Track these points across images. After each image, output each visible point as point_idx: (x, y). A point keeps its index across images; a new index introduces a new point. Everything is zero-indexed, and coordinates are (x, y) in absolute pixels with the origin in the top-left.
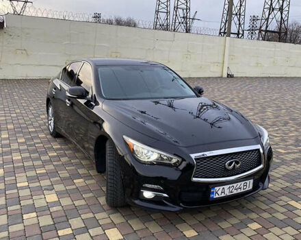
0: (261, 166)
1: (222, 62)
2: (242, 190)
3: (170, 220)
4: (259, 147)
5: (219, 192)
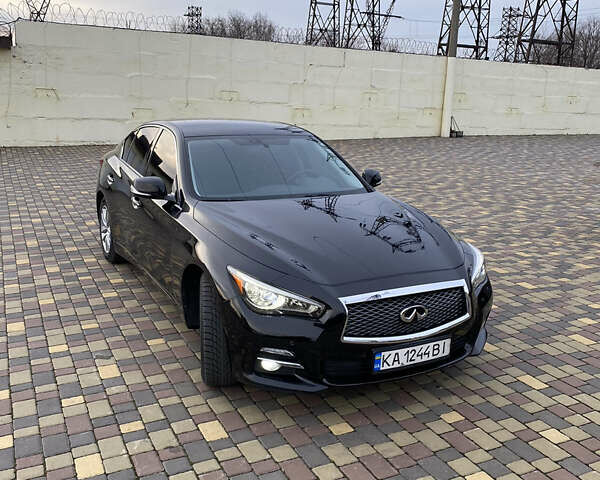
0: (467, 316)
1: (439, 107)
2: (431, 358)
3: (309, 408)
4: (462, 283)
5: (390, 361)
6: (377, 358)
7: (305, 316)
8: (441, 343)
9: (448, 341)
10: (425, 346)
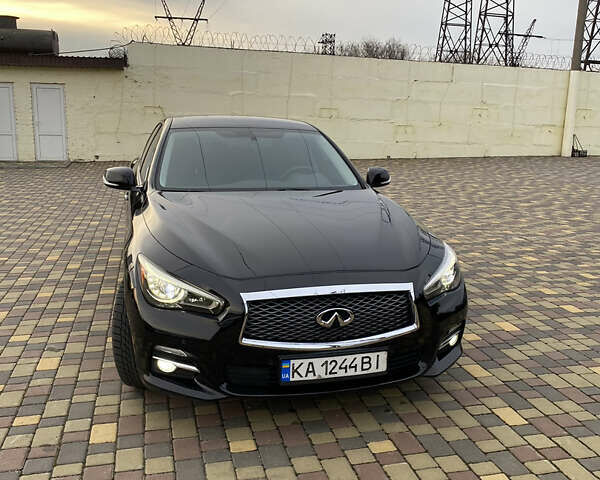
0: (413, 327)
1: (560, 124)
2: (359, 372)
4: (409, 287)
5: (303, 370)
6: (285, 366)
7: (205, 314)
8: (373, 356)
9: (383, 355)
10: (350, 358)
